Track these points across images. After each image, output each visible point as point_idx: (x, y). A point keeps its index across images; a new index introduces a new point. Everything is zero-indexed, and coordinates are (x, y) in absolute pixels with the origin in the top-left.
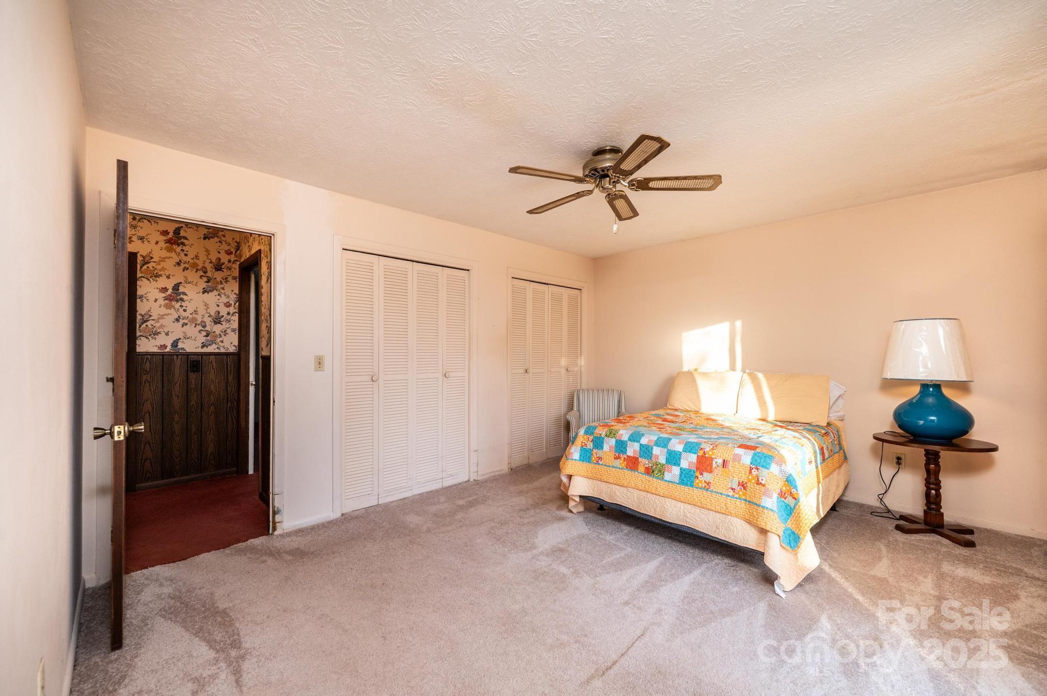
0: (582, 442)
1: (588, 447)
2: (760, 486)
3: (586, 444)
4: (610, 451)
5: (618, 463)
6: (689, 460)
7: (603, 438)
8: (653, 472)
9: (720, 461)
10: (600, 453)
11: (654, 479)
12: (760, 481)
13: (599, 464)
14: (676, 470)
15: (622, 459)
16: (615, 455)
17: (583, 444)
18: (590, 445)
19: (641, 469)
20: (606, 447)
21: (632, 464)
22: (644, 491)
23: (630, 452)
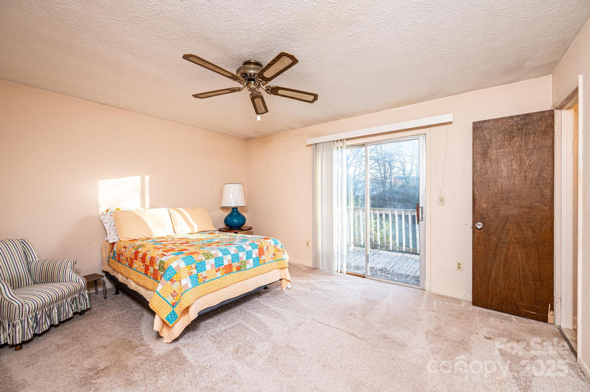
0: (188, 272)
1: (194, 273)
2: (280, 252)
3: (192, 272)
4: (212, 268)
5: (219, 274)
6: (255, 253)
7: (204, 262)
8: (241, 267)
9: (266, 248)
10: (204, 274)
11: (243, 272)
12: (280, 250)
13: (205, 282)
14: (251, 261)
15: (221, 269)
16: (216, 269)
17: (190, 273)
18: (195, 271)
19: (234, 269)
20: (208, 267)
21: (229, 269)
22: (239, 281)
23: (226, 263)
